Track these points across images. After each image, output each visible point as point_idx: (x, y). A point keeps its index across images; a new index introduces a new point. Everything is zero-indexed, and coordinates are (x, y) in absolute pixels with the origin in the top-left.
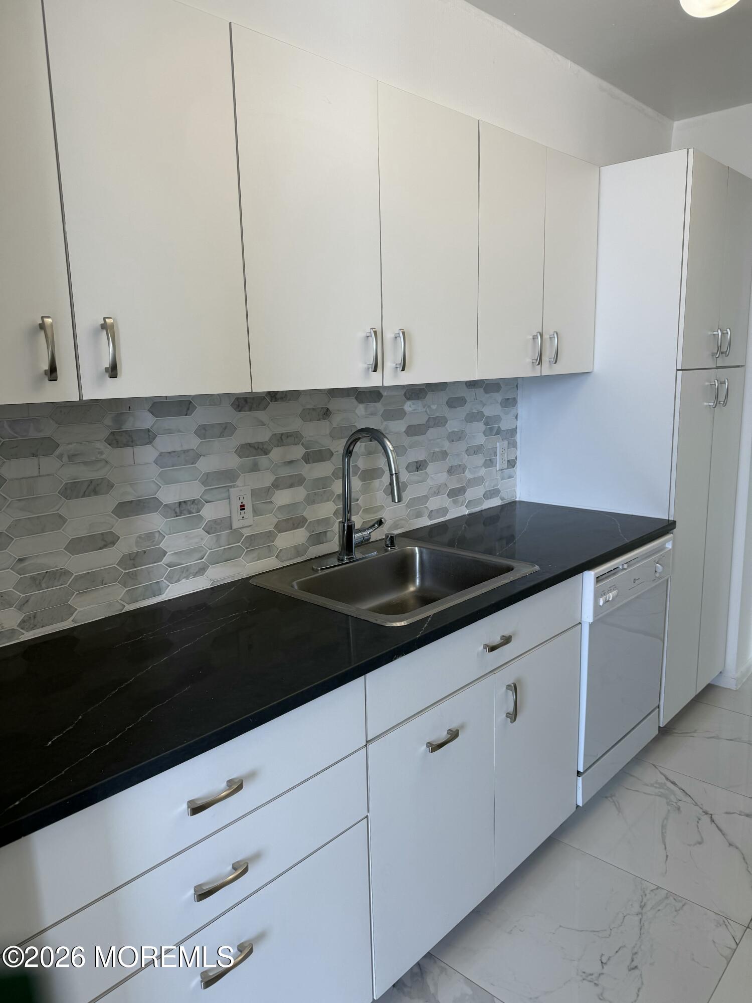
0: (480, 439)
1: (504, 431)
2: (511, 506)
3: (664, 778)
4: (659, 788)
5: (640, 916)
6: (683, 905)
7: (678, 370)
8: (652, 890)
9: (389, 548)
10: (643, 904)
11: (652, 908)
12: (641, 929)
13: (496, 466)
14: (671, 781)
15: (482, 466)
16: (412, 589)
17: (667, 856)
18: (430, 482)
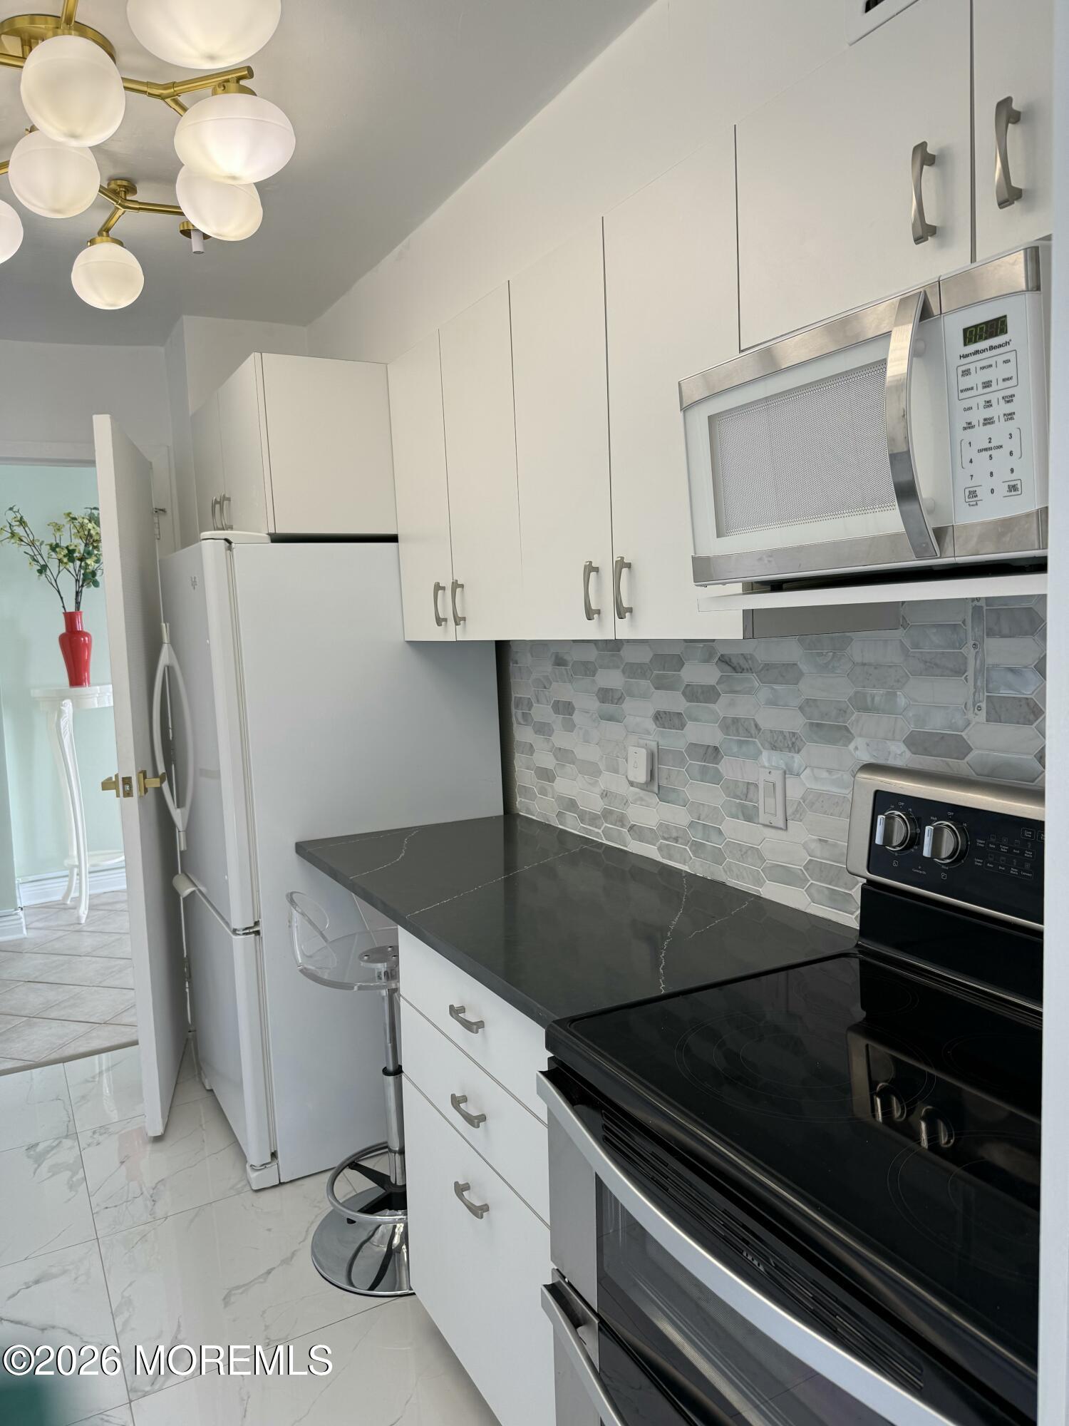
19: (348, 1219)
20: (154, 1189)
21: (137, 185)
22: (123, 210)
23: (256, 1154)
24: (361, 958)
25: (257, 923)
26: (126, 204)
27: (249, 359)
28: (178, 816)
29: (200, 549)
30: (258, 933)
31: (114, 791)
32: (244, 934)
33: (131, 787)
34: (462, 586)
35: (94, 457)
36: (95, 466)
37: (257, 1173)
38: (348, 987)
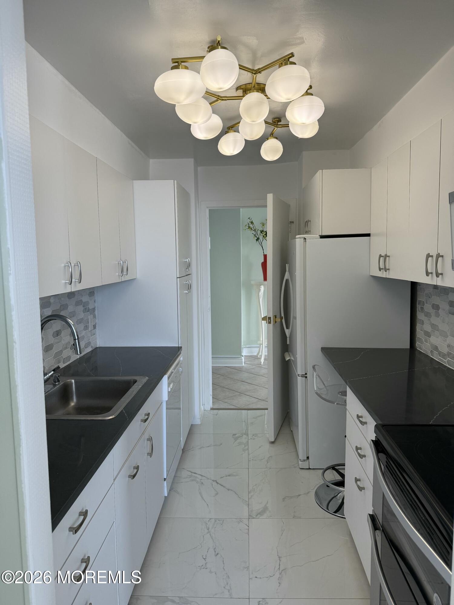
0: (82, 315)
1: (90, 309)
2: (96, 350)
3: (190, 473)
4: (190, 478)
5: (209, 533)
6: (223, 521)
7: (177, 278)
8: (208, 521)
9: (57, 383)
10: (208, 528)
11: (212, 528)
12: (212, 538)
13: (89, 329)
14: (194, 473)
15: (83, 330)
16: (72, 404)
17: (207, 505)
18: (63, 342)
19: (327, 485)
20: (268, 458)
21: (281, 119)
22: (277, 128)
23: (302, 456)
24: (339, 393)
25: (306, 374)
26: (278, 126)
27: (318, 173)
28: (287, 332)
29: (295, 240)
30: (306, 377)
31: (266, 321)
32: (301, 377)
33: (271, 321)
34: (389, 256)
35: (267, 204)
36: (267, 207)
37: (302, 462)
38: (332, 402)
